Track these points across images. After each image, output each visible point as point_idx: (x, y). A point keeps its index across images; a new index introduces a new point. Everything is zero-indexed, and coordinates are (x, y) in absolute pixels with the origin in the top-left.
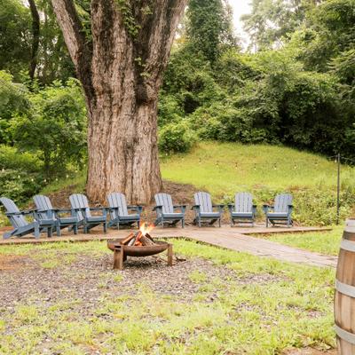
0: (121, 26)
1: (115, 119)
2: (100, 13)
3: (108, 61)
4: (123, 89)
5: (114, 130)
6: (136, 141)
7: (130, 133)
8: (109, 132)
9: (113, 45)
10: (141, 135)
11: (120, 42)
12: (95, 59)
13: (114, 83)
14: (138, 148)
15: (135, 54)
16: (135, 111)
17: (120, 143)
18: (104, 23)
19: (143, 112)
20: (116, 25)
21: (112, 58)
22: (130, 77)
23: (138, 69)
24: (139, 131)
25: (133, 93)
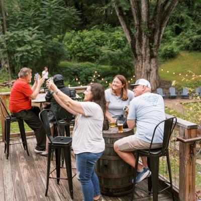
0: (145, 35)
1: (144, 64)
2: (138, 32)
3: (141, 46)
4: (146, 54)
5: (143, 67)
6: (151, 70)
7: (149, 68)
8: (142, 67)
9: (142, 41)
10: (152, 68)
11: (144, 40)
12: (137, 45)
13: (143, 52)
14: (152, 72)
15: (150, 42)
16: (150, 61)
17: (146, 71)
18: (139, 35)
19: (153, 61)
20: (143, 34)
21: (142, 45)
22: (148, 50)
23: (151, 47)
24: (152, 66)
25: (149, 55)
